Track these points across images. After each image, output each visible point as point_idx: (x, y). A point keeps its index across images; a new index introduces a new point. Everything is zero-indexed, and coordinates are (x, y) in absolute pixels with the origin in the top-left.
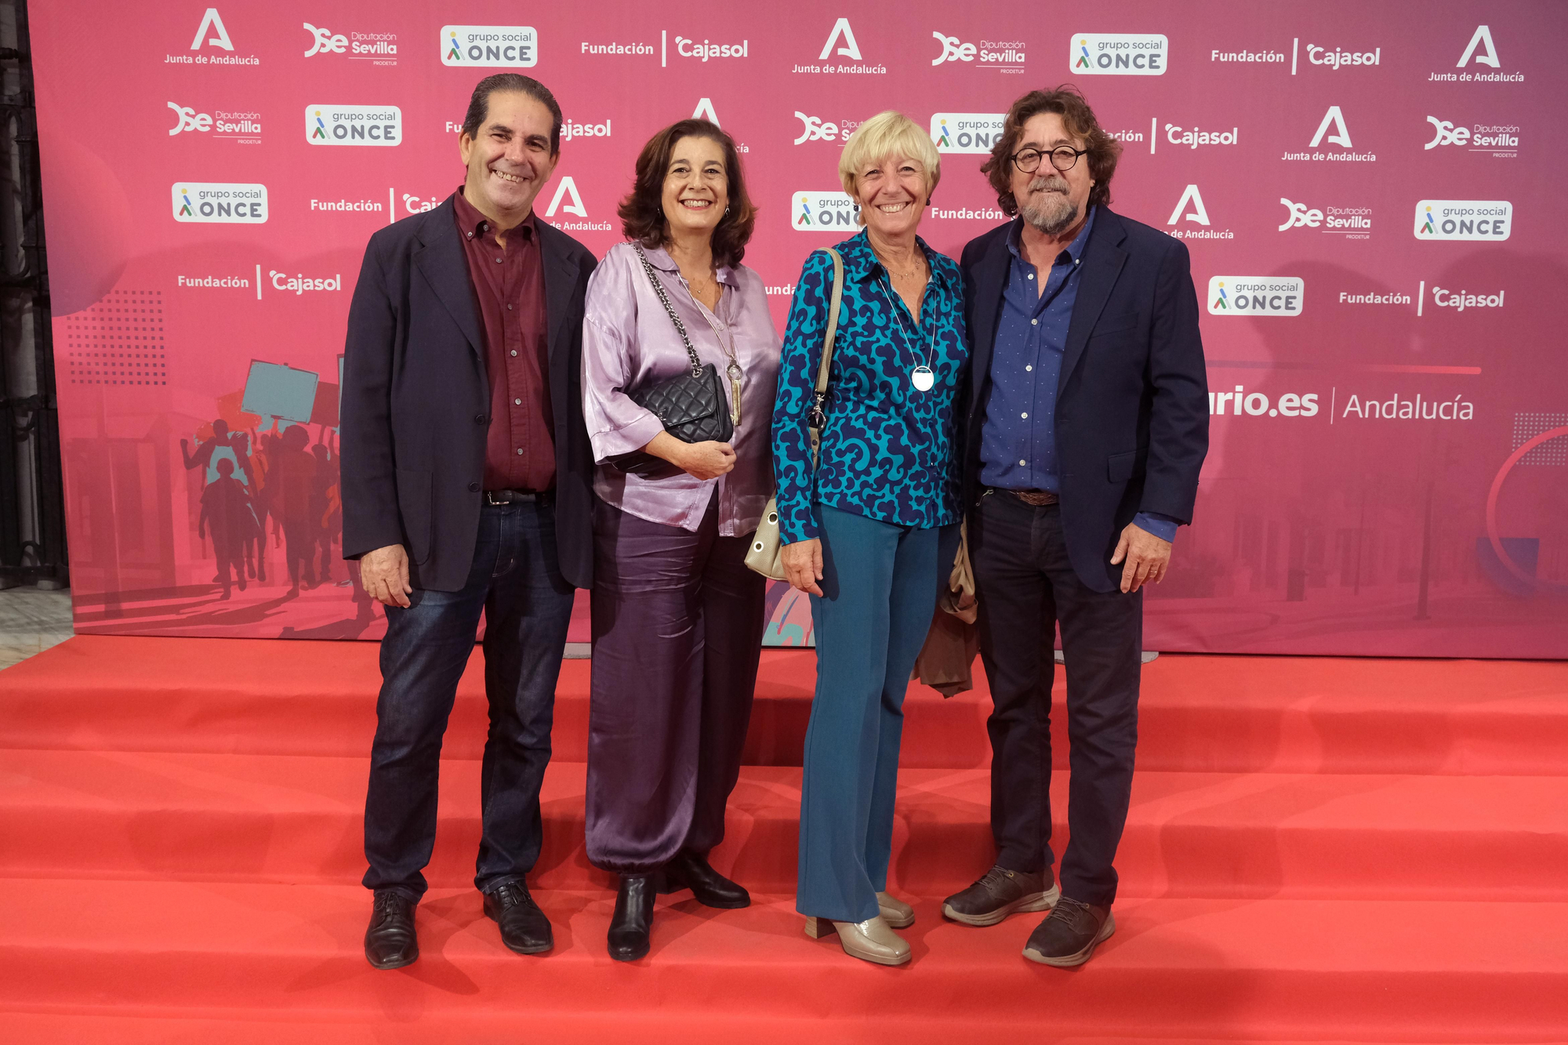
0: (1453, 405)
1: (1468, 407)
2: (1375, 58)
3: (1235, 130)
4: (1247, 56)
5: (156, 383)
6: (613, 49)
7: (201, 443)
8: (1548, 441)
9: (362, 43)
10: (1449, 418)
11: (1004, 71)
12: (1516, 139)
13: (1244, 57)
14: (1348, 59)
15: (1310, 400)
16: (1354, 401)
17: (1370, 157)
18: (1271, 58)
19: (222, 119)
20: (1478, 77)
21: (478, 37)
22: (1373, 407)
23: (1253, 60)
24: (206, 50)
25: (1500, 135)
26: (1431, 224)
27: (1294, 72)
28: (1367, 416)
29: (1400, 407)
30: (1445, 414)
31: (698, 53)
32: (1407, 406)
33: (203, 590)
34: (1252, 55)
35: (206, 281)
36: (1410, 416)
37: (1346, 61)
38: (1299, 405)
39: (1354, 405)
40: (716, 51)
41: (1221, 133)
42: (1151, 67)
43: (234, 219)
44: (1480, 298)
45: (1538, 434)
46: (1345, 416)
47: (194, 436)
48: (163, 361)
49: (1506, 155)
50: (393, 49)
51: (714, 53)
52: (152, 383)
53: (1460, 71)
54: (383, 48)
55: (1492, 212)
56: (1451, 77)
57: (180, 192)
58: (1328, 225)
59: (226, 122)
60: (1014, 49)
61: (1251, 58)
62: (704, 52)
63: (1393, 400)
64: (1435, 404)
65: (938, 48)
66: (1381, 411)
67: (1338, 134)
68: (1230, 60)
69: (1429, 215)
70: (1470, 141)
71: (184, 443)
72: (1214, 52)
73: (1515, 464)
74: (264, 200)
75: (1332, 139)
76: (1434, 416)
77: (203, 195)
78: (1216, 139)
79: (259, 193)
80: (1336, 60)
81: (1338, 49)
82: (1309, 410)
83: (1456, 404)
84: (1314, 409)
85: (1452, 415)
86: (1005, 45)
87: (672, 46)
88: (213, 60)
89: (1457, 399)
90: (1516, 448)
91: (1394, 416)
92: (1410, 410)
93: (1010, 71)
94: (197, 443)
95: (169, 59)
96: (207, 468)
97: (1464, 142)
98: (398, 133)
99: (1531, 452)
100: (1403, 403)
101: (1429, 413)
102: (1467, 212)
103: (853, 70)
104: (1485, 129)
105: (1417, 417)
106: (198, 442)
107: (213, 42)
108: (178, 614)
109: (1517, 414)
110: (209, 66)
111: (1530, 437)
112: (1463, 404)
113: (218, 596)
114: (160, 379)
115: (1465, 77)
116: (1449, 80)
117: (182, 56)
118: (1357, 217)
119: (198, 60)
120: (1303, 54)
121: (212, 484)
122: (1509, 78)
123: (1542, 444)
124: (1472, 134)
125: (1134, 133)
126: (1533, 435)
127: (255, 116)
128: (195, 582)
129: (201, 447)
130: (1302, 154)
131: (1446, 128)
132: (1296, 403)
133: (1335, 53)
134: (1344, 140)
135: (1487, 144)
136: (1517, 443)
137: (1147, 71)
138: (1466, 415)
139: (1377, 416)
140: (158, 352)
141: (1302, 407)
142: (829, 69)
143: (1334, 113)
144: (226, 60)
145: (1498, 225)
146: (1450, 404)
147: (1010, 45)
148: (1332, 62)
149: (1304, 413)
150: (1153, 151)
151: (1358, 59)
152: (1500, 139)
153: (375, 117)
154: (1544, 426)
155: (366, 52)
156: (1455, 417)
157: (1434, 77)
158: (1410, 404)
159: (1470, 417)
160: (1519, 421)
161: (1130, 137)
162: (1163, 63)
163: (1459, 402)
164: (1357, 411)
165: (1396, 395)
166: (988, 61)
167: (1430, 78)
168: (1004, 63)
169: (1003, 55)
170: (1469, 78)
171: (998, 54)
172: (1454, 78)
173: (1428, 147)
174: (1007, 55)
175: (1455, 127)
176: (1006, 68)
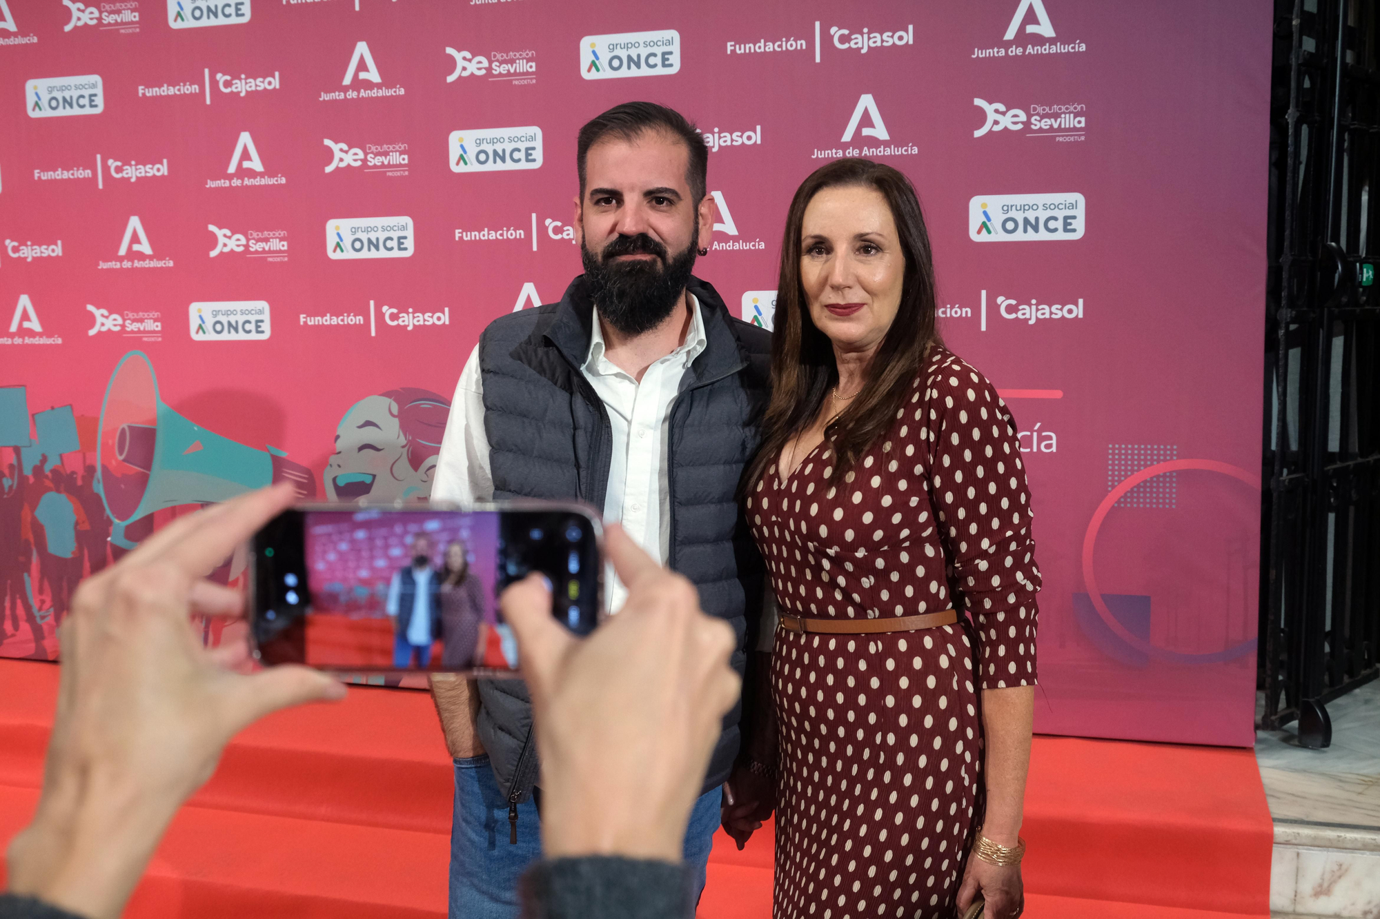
0: (1032, 435)
1: (1050, 438)
2: (908, 37)
3: (758, 128)
4: (765, 46)
6: (166, 90)
8: (1152, 478)
10: (1028, 450)
11: (516, 82)
12: (1083, 119)
13: (762, 47)
14: (877, 40)
17: (912, 150)
18: (791, 45)
20: (1030, 50)
21: (57, 88)
23: (772, 50)
25: (1063, 116)
26: (988, 223)
27: (818, 60)
31: (239, 86)
34: (771, 44)
37: (875, 42)
40: (252, 85)
41: (743, 133)
42: (664, 66)
44: (1054, 308)
45: (1139, 470)
49: (1072, 139)
51: (250, 87)
53: (1008, 45)
55: (1060, 207)
56: (998, 52)
60: (525, 58)
61: (770, 47)
65: (451, 64)
67: (872, 126)
68: (747, 51)
69: (985, 213)
70: (1027, 124)
72: (729, 44)
73: (1113, 506)
75: (866, 132)
78: (738, 139)
80: (863, 42)
81: (866, 30)
83: (1035, 434)
85: (1032, 447)
86: (515, 55)
87: (214, 84)
89: (1036, 428)
90: (1113, 487)
93: (521, 82)
97: (1020, 126)
99: (1132, 491)
102: (1031, 207)
103: (374, 93)
104: (1044, 110)
109: (1110, 446)
111: (1129, 473)
112: (1044, 434)
115: (1015, 51)
116: (996, 55)
120: (827, 39)
122: (1068, 49)
123: (1145, 482)
124: (1029, 116)
126: (1132, 471)
130: (834, 151)
131: (997, 111)
133: (862, 34)
134: (880, 131)
135: (1048, 127)
136: (1113, 481)
137: (660, 71)
138: (1048, 446)
142: (352, 94)
143: (867, 102)
145: (1069, 221)
146: (1028, 433)
147: (522, 55)
148: (860, 45)
151: (889, 39)
152: (1063, 120)
154: (1145, 460)
156: (1035, 450)
157: (978, 54)
159: (1054, 449)
160: (1113, 454)
162: (676, 60)
163: (1039, 431)
166: (500, 73)
167: (974, 54)
168: (515, 74)
169: (514, 65)
170: (1019, 51)
171: (509, 65)
172: (1002, 52)
173: (978, 134)
174: (518, 65)
175: (1008, 110)
176: (518, 80)
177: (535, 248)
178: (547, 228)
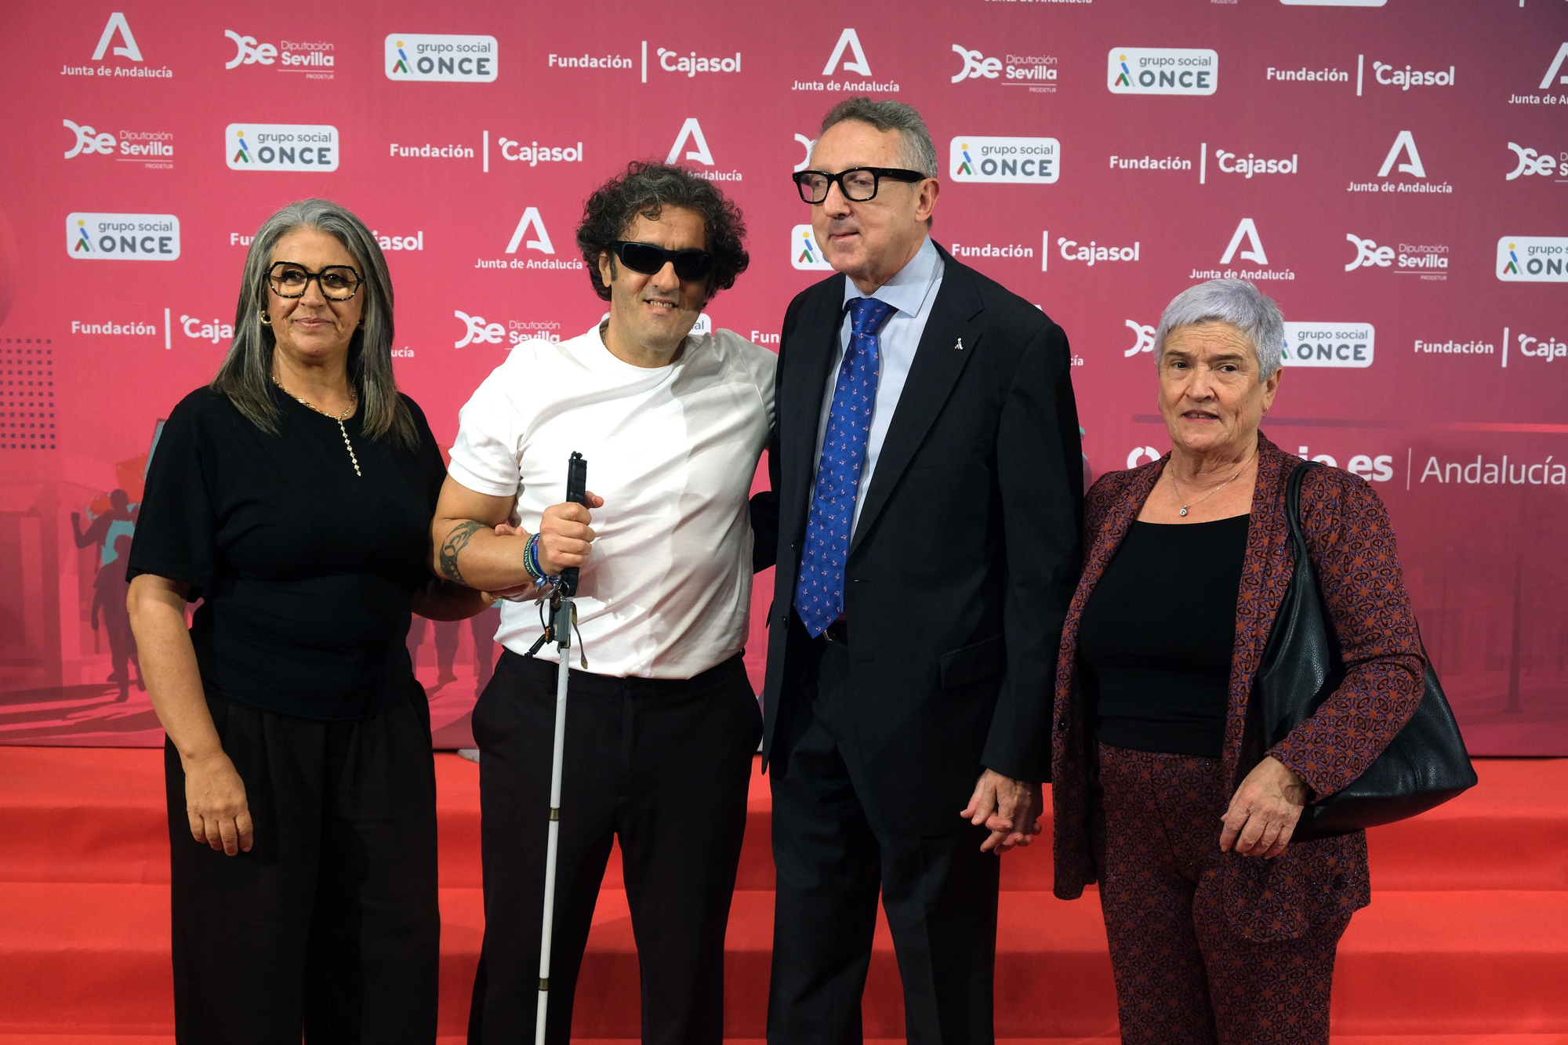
0: (1543, 469)
1: (1560, 470)
2: (1449, 78)
3: (1295, 157)
4: (1307, 75)
5: (43, 447)
6: (585, 62)
7: (96, 517)
9: (293, 53)
10: (1539, 482)
11: (1034, 90)
13: (1303, 75)
14: (1419, 78)
15: (1384, 463)
16: (1433, 464)
17: (1446, 188)
18: (1333, 77)
19: (127, 140)
20: (1563, 99)
21: (429, 47)
22: (1454, 471)
23: (1313, 79)
24: (110, 60)
26: (1515, 264)
27: (1359, 93)
28: (1447, 480)
29: (1484, 471)
30: (1535, 478)
31: (684, 67)
32: (1492, 470)
33: (94, 690)
34: (1313, 74)
35: (105, 327)
36: (1496, 480)
37: (1417, 80)
38: (1370, 469)
39: (1432, 468)
40: (705, 65)
41: (1279, 161)
42: (1199, 85)
43: (140, 255)
46: (1423, 480)
47: (88, 509)
48: (51, 421)
50: (330, 61)
51: (702, 67)
52: (38, 446)
53: (1543, 93)
54: (318, 59)
56: (1533, 100)
57: (77, 224)
58: (1400, 264)
59: (132, 143)
60: (1045, 64)
61: (1311, 76)
62: (691, 66)
63: (1476, 462)
64: (1524, 467)
65: (958, 63)
66: (1463, 475)
67: (1409, 162)
68: (1288, 78)
69: (1512, 254)
70: (1556, 170)
71: (75, 517)
72: (1269, 69)
74: (175, 234)
75: (1403, 168)
76: (1522, 481)
77: (104, 227)
78: (1273, 167)
79: (168, 225)
80: (1405, 79)
81: (1408, 67)
82: (1382, 474)
83: (1546, 467)
84: (1388, 474)
85: (1542, 478)
86: (1034, 60)
87: (653, 59)
88: (118, 71)
89: (1548, 461)
91: (1478, 480)
92: (1496, 474)
93: (1040, 90)
94: (90, 517)
95: (67, 71)
96: (102, 546)
97: (1549, 172)
98: (334, 157)
100: (1488, 466)
101: (1517, 476)
102: (1555, 250)
103: (862, 87)
105: (1504, 481)
106: (93, 515)
107: (118, 51)
108: (65, 719)
110: (113, 79)
112: (1555, 466)
113: (112, 698)
114: (48, 442)
115: (1549, 100)
116: (1531, 102)
117: (82, 67)
118: (1432, 256)
119: (101, 72)
120: (1369, 72)
121: (108, 566)
124: (1559, 163)
125: (1181, 160)
127: (166, 136)
128: (85, 681)
129: (96, 522)
130: (1370, 185)
131: (1529, 156)
132: (1368, 467)
133: (1405, 71)
134: (1416, 168)
137: (1194, 91)
138: (1558, 478)
139: (1459, 481)
140: (47, 410)
141: (1374, 471)
142: (834, 86)
143: (1405, 138)
144: (133, 73)
146: (1540, 466)
147: (1040, 61)
148: (1402, 82)
149: (1377, 478)
150: (1202, 181)
151: (1430, 79)
153: (307, 138)
155: (298, 64)
156: (1546, 482)
157: (1515, 99)
158: (1496, 467)
159: (1563, 481)
161: (1176, 165)
162: (1212, 81)
163: (1551, 464)
164: (1436, 476)
165: (1480, 457)
166: (1015, 78)
167: (1511, 100)
168: (1033, 80)
169: (1032, 71)
170: (1553, 100)
171: (1027, 71)
172: (1537, 100)
173: (1510, 177)
174: (1036, 71)
175: (1539, 155)
176: (1036, 87)
177: (1045, 268)
178: (1059, 248)
